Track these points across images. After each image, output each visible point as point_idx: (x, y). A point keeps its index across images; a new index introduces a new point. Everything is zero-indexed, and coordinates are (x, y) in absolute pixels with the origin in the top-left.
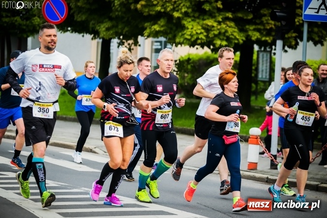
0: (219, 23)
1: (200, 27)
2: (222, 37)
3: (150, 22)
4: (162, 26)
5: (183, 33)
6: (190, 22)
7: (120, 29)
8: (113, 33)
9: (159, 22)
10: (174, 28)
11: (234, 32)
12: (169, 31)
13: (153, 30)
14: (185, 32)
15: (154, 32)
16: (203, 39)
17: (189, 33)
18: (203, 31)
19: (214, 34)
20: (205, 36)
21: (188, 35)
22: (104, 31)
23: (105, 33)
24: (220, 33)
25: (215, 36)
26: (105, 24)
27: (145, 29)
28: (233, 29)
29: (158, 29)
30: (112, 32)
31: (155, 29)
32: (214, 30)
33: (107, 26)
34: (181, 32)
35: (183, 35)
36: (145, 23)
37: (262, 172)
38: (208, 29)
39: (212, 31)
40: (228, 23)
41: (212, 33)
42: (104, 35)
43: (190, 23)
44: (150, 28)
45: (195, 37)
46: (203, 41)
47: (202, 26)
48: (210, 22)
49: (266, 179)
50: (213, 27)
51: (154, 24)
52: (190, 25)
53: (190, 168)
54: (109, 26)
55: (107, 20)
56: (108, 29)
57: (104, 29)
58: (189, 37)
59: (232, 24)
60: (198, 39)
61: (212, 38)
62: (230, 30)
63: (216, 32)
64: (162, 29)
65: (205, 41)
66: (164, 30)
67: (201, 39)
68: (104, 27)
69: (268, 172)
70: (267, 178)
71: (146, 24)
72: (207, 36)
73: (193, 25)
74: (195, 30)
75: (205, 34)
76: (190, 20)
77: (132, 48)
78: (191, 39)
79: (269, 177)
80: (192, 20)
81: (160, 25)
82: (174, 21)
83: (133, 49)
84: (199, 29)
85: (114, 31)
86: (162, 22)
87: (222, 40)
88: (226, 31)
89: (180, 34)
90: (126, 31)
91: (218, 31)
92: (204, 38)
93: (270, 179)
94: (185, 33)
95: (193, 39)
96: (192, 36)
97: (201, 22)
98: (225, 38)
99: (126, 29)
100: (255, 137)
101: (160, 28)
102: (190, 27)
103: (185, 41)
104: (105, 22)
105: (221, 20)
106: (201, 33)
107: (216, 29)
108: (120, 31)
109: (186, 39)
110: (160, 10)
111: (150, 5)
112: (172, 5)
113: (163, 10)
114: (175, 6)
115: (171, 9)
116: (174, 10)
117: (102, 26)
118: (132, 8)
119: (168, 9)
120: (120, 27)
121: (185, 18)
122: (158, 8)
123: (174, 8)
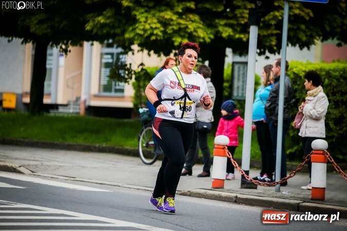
0: (180, 15)
1: (155, 21)
2: (182, 34)
3: (94, 12)
5: (134, 27)
6: (143, 13)
7: (58, 22)
8: (48, 26)
9: (105, 13)
10: (124, 21)
11: (199, 28)
12: (116, 25)
13: (96, 22)
14: (137, 25)
15: (99, 25)
16: (159, 36)
17: (142, 27)
18: (159, 25)
19: (172, 29)
20: (161, 31)
21: (140, 29)
22: (36, 24)
23: (37, 27)
24: (180, 29)
25: (175, 32)
26: (37, 16)
27: (88, 21)
28: (198, 25)
29: (102, 21)
30: (46, 26)
31: (99, 21)
32: (173, 25)
33: (40, 18)
34: (132, 25)
35: (134, 29)
36: (87, 14)
37: (229, 191)
38: (165, 23)
39: (171, 25)
40: (191, 16)
41: (170, 27)
42: (36, 29)
43: (144, 15)
44: (94, 21)
45: (149, 32)
46: (159, 38)
47: (158, 19)
48: (168, 15)
49: (234, 199)
50: (172, 20)
51: (99, 16)
52: (143, 17)
54: (43, 18)
56: (41, 22)
57: (36, 22)
58: (141, 32)
59: (196, 18)
60: (152, 34)
61: (170, 34)
62: (191, 27)
63: (175, 28)
64: (108, 21)
65: (162, 38)
66: (110, 22)
67: (157, 35)
68: (36, 19)
69: (237, 191)
70: (236, 197)
71: (89, 16)
72: (164, 32)
73: (147, 18)
74: (149, 24)
75: (162, 29)
76: (142, 10)
77: (69, 49)
78: (144, 34)
79: (239, 196)
80: (146, 11)
81: (105, 16)
82: (123, 12)
83: (70, 51)
84: (155, 23)
85: (49, 24)
86: (108, 12)
87: (183, 37)
88: (187, 27)
89: (131, 28)
90: (64, 26)
91: (178, 26)
92: (160, 34)
93: (240, 198)
94: (137, 27)
95: (146, 35)
96: (145, 30)
97: (157, 14)
98: (187, 35)
99: (64, 23)
100: (222, 147)
101: (106, 19)
102: (142, 20)
103: (136, 37)
105: (181, 11)
106: (156, 28)
107: (175, 23)
108: (56, 25)
109: (138, 34)
117: (33, 19)
120: (57, 20)
121: (137, 8)
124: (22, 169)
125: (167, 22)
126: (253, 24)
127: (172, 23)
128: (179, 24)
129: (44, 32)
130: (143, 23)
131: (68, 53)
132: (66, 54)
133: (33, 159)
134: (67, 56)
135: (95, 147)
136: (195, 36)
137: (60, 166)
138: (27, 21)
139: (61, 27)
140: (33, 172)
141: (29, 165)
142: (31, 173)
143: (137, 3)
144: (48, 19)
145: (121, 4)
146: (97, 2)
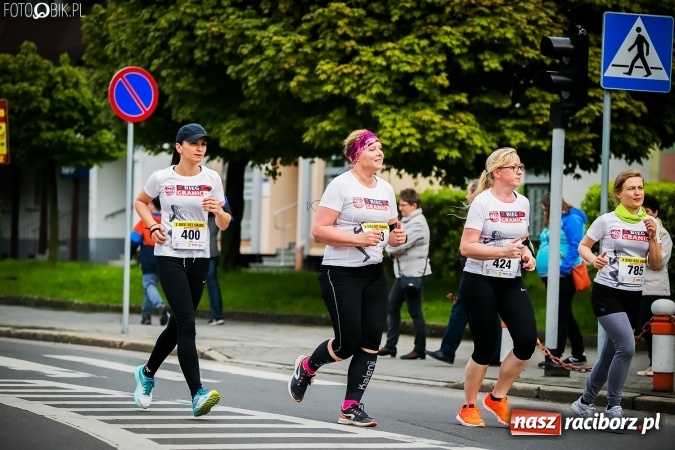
0: (445, 114)
1: (408, 124)
2: (449, 142)
3: (315, 115)
4: (337, 123)
6: (388, 113)
7: (261, 131)
8: (247, 138)
9: (331, 115)
11: (474, 132)
13: (319, 129)
14: (382, 131)
15: (323, 135)
16: (414, 146)
17: (388, 135)
18: (413, 131)
19: (434, 136)
20: (417, 140)
21: (385, 138)
22: (229, 134)
23: (230, 139)
24: (446, 135)
25: (439, 140)
26: (231, 123)
27: (307, 129)
28: (473, 128)
29: (328, 128)
30: (244, 136)
31: (323, 128)
32: (435, 130)
33: (235, 126)
36: (305, 118)
37: (527, 380)
38: (423, 128)
39: (432, 130)
40: (462, 115)
41: (431, 134)
42: (229, 143)
43: (390, 117)
44: (315, 128)
45: (398, 142)
46: (414, 150)
47: (411, 121)
48: (427, 114)
49: (536, 393)
50: (433, 122)
51: (322, 120)
52: (388, 119)
53: (391, 378)
54: (239, 126)
55: (233, 116)
56: (235, 132)
57: (228, 131)
59: (470, 118)
60: (403, 144)
61: (431, 143)
62: (463, 132)
63: (439, 134)
64: (337, 128)
65: (419, 150)
66: (340, 129)
67: (410, 145)
68: (228, 128)
69: (539, 381)
70: (539, 389)
71: (308, 120)
72: (422, 141)
73: (394, 121)
74: (399, 129)
75: (418, 136)
76: (388, 109)
77: (278, 171)
78: (391, 145)
79: (543, 388)
80: (394, 111)
81: (332, 120)
82: (359, 112)
83: (280, 174)
84: (407, 127)
85: (248, 134)
86: (337, 115)
87: (450, 147)
88: (456, 132)
90: (271, 136)
91: (443, 131)
92: (415, 143)
93: (544, 391)
95: (395, 146)
96: (393, 139)
97: (411, 114)
98: (457, 144)
99: (271, 131)
101: (333, 125)
102: (388, 124)
104: (230, 120)
105: (446, 108)
106: (409, 135)
107: (438, 126)
108: (259, 135)
110: (332, 92)
111: (313, 82)
112: (355, 81)
113: (337, 92)
114: (361, 82)
115: (352, 88)
116: (358, 90)
117: (224, 127)
118: (280, 88)
119: (347, 89)
120: (259, 127)
121: (380, 106)
122: (329, 88)
123: (358, 87)
124: (212, 354)
125: (426, 126)
126: (557, 127)
127: (433, 126)
128: (444, 128)
129: (241, 146)
130: (389, 129)
131: (277, 177)
132: (274, 178)
133: (228, 337)
134: (277, 182)
135: (321, 319)
136: (469, 145)
137: (269, 348)
138: (215, 131)
139: (266, 139)
140: (229, 358)
141: (223, 348)
142: (226, 359)
143: (380, 98)
144: (247, 127)
145: (355, 101)
146: (319, 100)
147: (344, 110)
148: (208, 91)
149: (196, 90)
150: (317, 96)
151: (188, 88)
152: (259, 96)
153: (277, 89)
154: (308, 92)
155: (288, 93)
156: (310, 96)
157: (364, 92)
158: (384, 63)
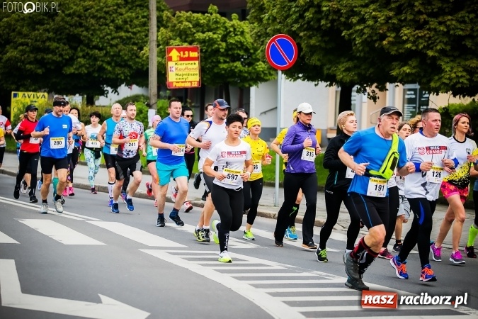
1: (461, 69)
3: (400, 61)
4: (414, 68)
5: (440, 76)
6: (448, 63)
7: (364, 69)
8: (355, 74)
9: (410, 62)
10: (429, 70)
12: (422, 75)
13: (402, 71)
14: (443, 75)
16: (465, 84)
17: (448, 76)
18: (464, 74)
20: (467, 80)
21: (446, 79)
22: (345, 71)
23: (344, 74)
26: (345, 64)
27: (394, 69)
29: (407, 71)
30: (353, 73)
31: (404, 71)
33: (347, 66)
34: (437, 75)
35: (440, 79)
41: (476, 76)
42: (343, 76)
43: (449, 65)
44: (399, 70)
45: (454, 81)
46: (465, 86)
47: (463, 68)
48: (473, 63)
51: (404, 66)
52: (447, 67)
54: (350, 66)
55: (346, 60)
56: (347, 70)
57: (344, 69)
58: (447, 82)
60: (458, 83)
64: (414, 71)
65: (468, 86)
66: (416, 72)
67: (462, 83)
68: (343, 67)
71: (394, 63)
72: (470, 80)
73: (452, 67)
74: (455, 73)
75: (467, 77)
76: (447, 60)
78: (450, 83)
80: (451, 61)
81: (411, 66)
82: (429, 61)
83: (378, 97)
84: (460, 72)
85: (356, 72)
86: (414, 63)
89: (436, 78)
90: (371, 73)
94: (443, 77)
96: (451, 79)
97: (463, 63)
99: (371, 70)
101: (411, 69)
102: (448, 69)
103: (442, 87)
106: (462, 76)
108: (363, 72)
109: (444, 83)
110: (410, 48)
111: (399, 41)
112: (425, 41)
113: (414, 48)
114: (430, 42)
115: (424, 46)
116: (428, 47)
117: (340, 67)
118: (376, 45)
119: (421, 47)
120: (363, 67)
121: (442, 58)
122: (409, 46)
123: (428, 45)
125: (473, 70)
130: (449, 73)
131: (377, 100)
132: (375, 101)
134: (376, 103)
138: (333, 69)
139: (368, 75)
140: (344, 228)
141: (340, 221)
142: (342, 228)
143: (442, 52)
144: (355, 67)
145: (426, 54)
146: (402, 53)
147: (418, 60)
148: (329, 46)
149: (323, 45)
150: (400, 51)
151: (317, 44)
152: (363, 50)
153: (374, 46)
154: (395, 49)
155: (382, 48)
156: (397, 51)
157: (432, 49)
158: (445, 30)
